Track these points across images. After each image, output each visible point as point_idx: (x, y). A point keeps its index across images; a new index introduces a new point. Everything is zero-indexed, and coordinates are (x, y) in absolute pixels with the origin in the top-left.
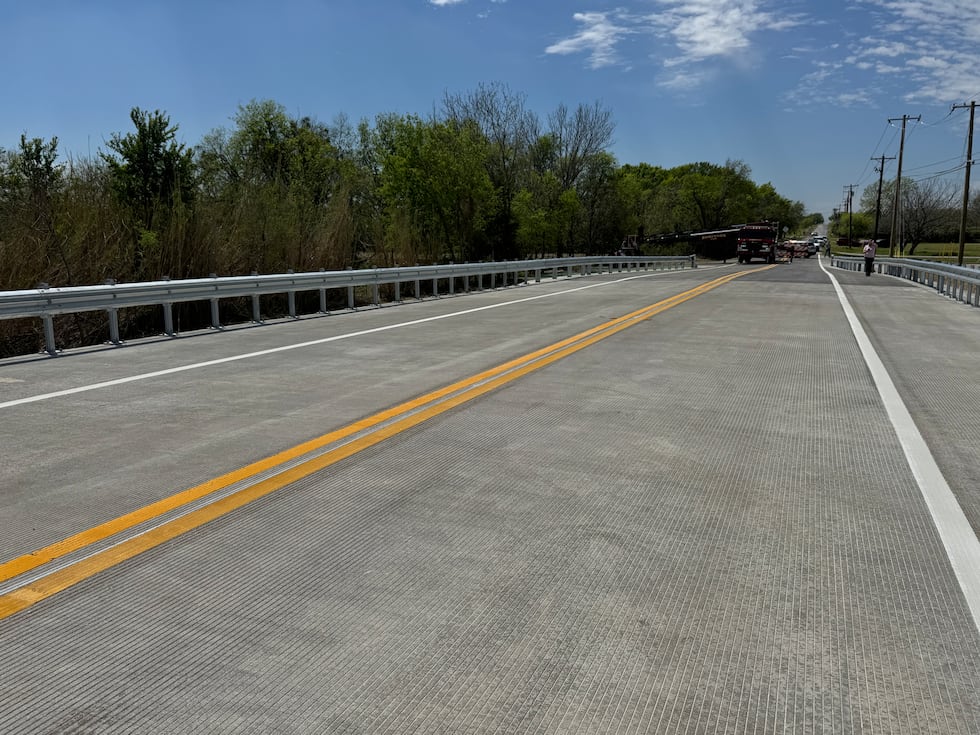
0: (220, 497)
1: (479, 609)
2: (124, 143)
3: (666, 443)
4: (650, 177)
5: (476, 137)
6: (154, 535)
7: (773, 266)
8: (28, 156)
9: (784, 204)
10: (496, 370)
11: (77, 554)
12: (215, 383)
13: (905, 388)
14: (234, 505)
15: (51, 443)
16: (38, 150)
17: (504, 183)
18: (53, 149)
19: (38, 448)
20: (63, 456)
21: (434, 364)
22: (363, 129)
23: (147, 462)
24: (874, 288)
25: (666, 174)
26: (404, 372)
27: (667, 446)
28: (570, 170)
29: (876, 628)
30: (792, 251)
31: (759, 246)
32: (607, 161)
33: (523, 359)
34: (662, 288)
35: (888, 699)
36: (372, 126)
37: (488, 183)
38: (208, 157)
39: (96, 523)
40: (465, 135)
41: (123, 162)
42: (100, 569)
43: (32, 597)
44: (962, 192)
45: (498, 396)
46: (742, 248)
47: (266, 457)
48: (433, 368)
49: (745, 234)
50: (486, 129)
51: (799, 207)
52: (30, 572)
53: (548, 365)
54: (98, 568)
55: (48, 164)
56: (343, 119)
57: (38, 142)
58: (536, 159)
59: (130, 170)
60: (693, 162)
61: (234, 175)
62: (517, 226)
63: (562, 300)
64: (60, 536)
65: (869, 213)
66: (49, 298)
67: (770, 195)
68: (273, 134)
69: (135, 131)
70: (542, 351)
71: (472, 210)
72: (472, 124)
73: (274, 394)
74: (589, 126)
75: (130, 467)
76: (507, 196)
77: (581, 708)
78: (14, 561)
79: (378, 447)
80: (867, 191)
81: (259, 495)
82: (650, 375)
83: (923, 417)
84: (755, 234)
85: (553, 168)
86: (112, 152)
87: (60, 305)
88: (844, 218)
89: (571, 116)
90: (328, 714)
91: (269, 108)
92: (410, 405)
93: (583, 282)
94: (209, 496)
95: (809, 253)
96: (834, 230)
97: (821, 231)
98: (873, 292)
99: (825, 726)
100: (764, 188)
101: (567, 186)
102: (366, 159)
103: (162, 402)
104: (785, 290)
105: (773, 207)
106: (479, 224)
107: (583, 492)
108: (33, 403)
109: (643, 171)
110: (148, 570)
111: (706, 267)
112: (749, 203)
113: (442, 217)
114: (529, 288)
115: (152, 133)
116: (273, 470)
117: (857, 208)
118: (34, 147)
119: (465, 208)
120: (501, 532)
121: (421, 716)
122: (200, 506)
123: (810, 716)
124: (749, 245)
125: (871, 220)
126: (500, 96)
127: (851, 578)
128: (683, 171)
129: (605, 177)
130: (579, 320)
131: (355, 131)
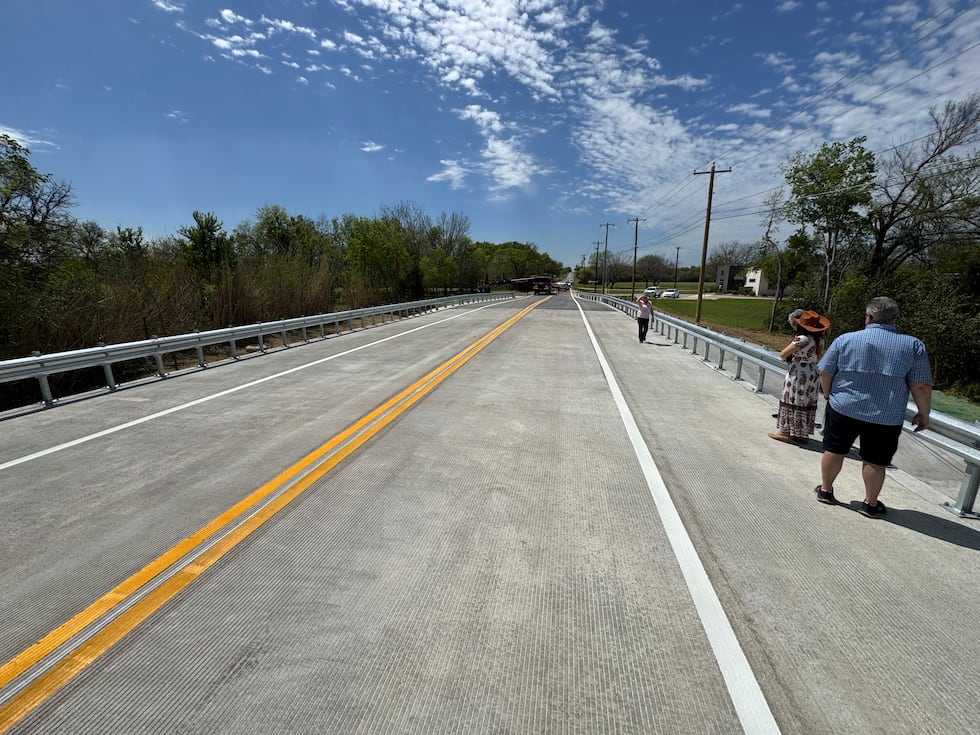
0: (293, 483)
1: (445, 545)
2: (189, 231)
3: (518, 424)
4: (489, 249)
5: (399, 229)
6: (261, 515)
7: (550, 296)
8: (123, 239)
9: (554, 263)
10: (426, 378)
11: (217, 535)
12: (271, 395)
13: (619, 379)
14: (302, 488)
15: (179, 450)
16: (130, 235)
17: (414, 253)
18: (140, 234)
19: (172, 454)
20: (191, 460)
21: (392, 375)
22: (335, 222)
23: (244, 460)
24: (599, 312)
25: (497, 247)
26: (377, 382)
27: (519, 426)
28: (449, 245)
29: (623, 530)
30: (559, 288)
31: (543, 287)
32: (467, 241)
33: (439, 369)
34: (502, 314)
35: (633, 571)
36: (340, 221)
37: (407, 254)
38: (242, 237)
39: (223, 510)
40: (393, 227)
41: (188, 242)
42: (234, 544)
43: (198, 570)
44: (633, 259)
45: (431, 397)
46: (536, 287)
47: (312, 451)
48: (392, 378)
49: (537, 280)
50: (404, 224)
51: (561, 264)
52: (192, 552)
53: (453, 373)
54: (233, 543)
55: (138, 244)
56: (323, 217)
57: (129, 231)
58: (430, 239)
59: (194, 248)
60: (509, 241)
61: (257, 246)
62: (422, 276)
63: (452, 324)
64: (204, 522)
65: (592, 268)
66: (158, 344)
67: (546, 258)
68: (280, 224)
69: (195, 225)
70: (448, 363)
71: (398, 268)
72: (396, 221)
73: (307, 402)
74: (458, 223)
75: (234, 465)
76: (417, 259)
77: (503, 600)
78: (181, 543)
79: (373, 439)
80: (591, 258)
81: (314, 481)
82: (504, 377)
83: (628, 397)
84: (542, 280)
85: (440, 244)
86: (182, 237)
87: (166, 348)
88: (581, 270)
89: (449, 218)
90: (382, 625)
91: (276, 210)
92: (385, 407)
93: (460, 310)
94: (287, 483)
95: (566, 289)
96: (577, 275)
97: (570, 277)
98: (598, 316)
99: (609, 592)
100: (544, 255)
101: (448, 254)
102: (336, 237)
103: (242, 412)
104: (559, 315)
105: (549, 265)
106: (402, 275)
107: (484, 462)
108: (161, 418)
109: (486, 246)
110: (262, 541)
111: (520, 297)
112: (537, 264)
113: (381, 270)
114: (433, 315)
115: (207, 227)
116: (319, 460)
117: (587, 265)
118: (127, 234)
119: (394, 267)
120: (447, 492)
121: (428, 618)
122: (283, 491)
123: (602, 587)
124: (539, 286)
125: (593, 272)
126: (411, 206)
127: (610, 501)
128: (505, 246)
129: (468, 249)
130: (464, 339)
131: (331, 223)
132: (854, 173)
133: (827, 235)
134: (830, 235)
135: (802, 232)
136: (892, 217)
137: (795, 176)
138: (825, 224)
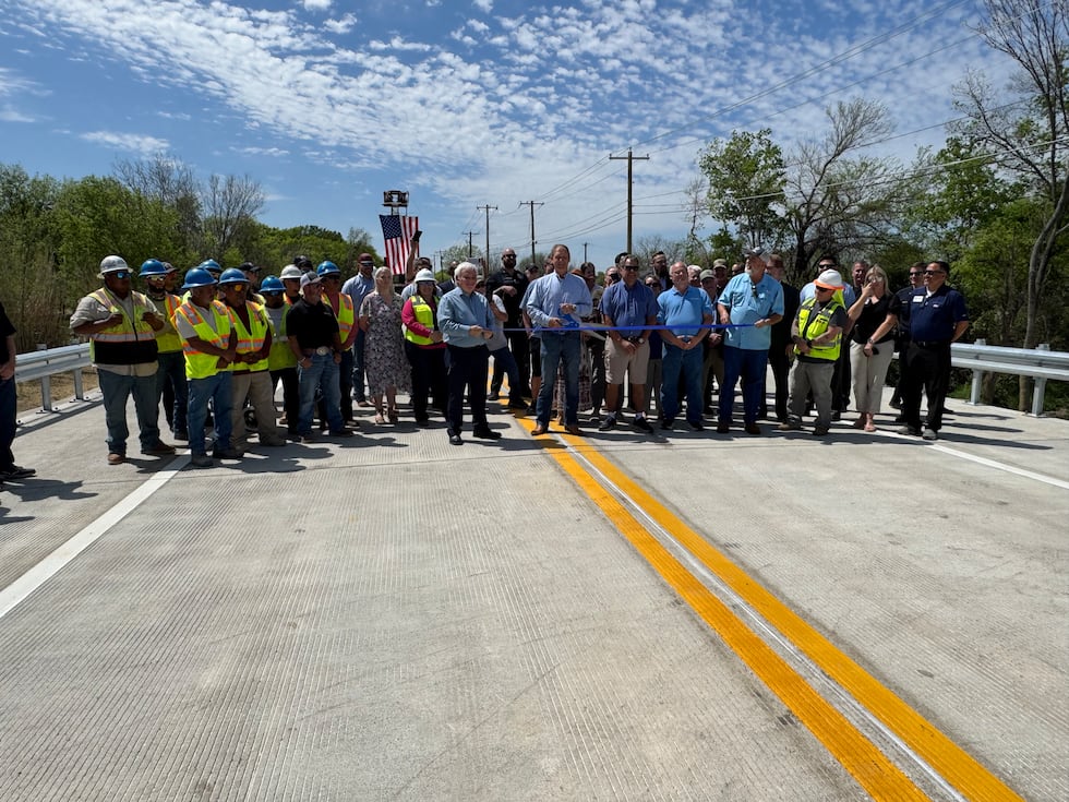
132: (765, 167)
133: (750, 234)
134: (753, 235)
135: (725, 231)
136: (809, 218)
137: (709, 165)
138: (747, 223)
